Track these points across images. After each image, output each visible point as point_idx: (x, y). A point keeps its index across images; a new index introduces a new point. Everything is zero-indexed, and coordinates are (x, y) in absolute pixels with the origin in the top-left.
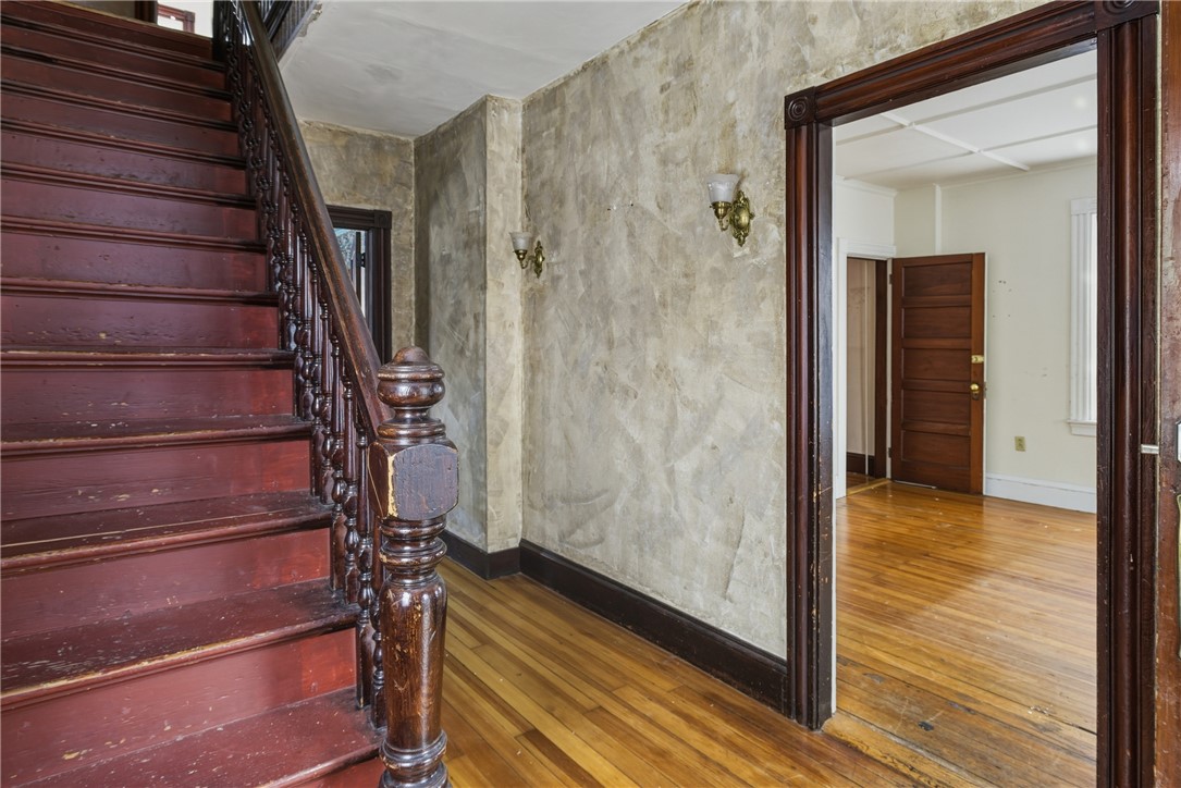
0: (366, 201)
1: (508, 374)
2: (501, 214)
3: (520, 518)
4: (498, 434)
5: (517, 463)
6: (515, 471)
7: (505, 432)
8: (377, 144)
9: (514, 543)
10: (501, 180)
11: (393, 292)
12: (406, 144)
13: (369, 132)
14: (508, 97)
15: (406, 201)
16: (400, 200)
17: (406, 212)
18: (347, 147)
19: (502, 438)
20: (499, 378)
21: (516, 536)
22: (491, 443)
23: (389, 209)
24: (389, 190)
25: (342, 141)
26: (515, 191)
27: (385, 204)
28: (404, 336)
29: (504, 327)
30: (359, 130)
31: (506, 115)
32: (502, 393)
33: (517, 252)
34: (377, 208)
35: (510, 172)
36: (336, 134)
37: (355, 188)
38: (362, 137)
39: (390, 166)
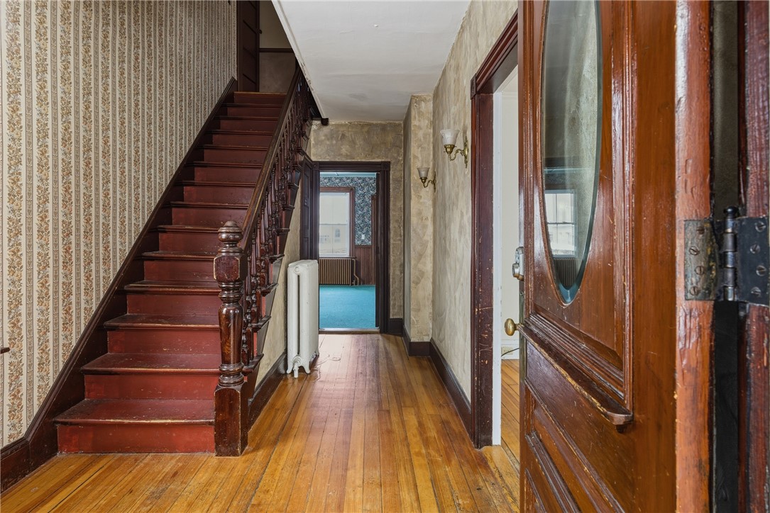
0: (378, 157)
1: (424, 245)
2: (420, 158)
3: (431, 326)
4: (418, 278)
5: (430, 295)
6: (428, 299)
7: (422, 277)
8: (383, 128)
9: (427, 339)
10: (420, 140)
11: (391, 203)
12: (399, 125)
13: (379, 122)
14: (423, 94)
15: (398, 155)
16: (396, 155)
17: (399, 161)
18: (368, 132)
19: (420, 281)
20: (418, 248)
21: (428, 335)
22: (413, 282)
23: (389, 160)
24: (389, 150)
25: (366, 129)
26: (428, 145)
27: (387, 157)
28: (397, 226)
29: (422, 219)
30: (375, 122)
31: (423, 104)
32: (420, 256)
33: (421, 178)
34: (383, 160)
35: (425, 136)
36: (363, 126)
37: (372, 151)
38: (376, 125)
39: (390, 138)
